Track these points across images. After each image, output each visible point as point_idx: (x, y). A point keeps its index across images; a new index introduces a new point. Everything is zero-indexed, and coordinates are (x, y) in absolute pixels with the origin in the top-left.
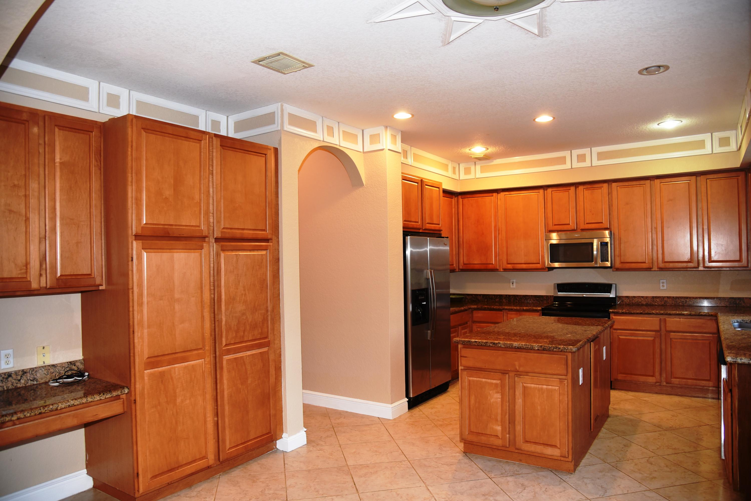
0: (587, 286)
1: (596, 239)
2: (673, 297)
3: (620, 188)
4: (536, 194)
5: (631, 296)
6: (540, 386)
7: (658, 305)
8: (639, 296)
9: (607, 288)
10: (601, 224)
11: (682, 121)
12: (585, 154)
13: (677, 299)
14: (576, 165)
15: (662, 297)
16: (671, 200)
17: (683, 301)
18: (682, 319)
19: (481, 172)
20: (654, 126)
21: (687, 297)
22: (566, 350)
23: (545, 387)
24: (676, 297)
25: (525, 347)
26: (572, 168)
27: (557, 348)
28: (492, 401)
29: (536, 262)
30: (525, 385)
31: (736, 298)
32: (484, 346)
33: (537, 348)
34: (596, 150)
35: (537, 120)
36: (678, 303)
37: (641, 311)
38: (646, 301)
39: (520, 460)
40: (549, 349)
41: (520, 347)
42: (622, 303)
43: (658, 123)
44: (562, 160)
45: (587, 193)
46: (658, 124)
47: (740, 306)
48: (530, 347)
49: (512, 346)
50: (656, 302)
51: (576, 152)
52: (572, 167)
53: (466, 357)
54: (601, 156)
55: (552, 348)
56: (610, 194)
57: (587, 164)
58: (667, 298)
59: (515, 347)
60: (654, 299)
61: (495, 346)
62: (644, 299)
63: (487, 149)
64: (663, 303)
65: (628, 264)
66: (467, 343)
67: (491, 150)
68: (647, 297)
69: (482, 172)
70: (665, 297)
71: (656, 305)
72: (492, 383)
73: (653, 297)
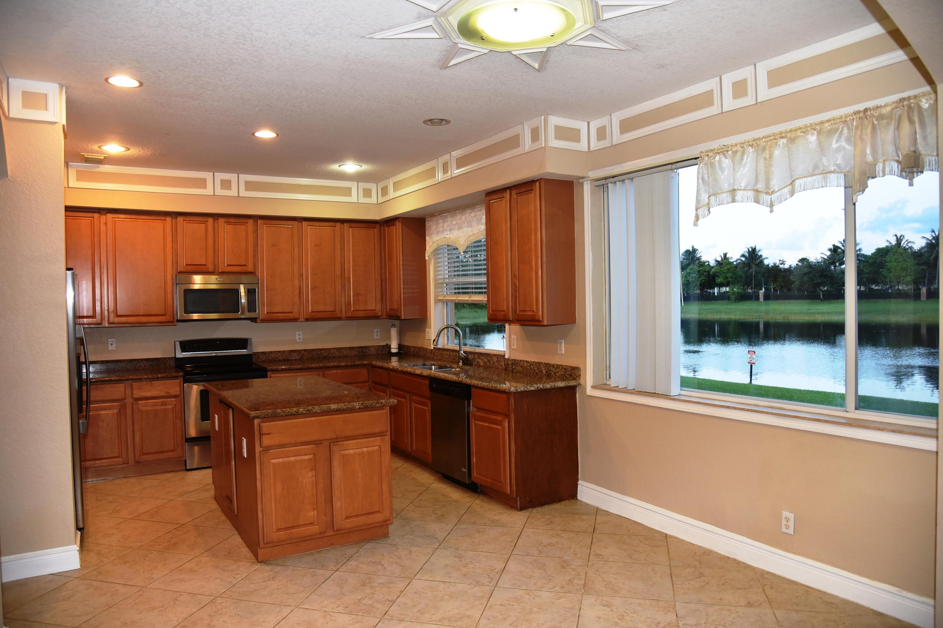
0: (219, 342)
1: (243, 285)
2: (310, 350)
3: (266, 226)
4: (161, 222)
5: (268, 352)
6: (360, 450)
7: (295, 360)
8: (276, 351)
9: (243, 343)
10: (244, 267)
11: (361, 166)
12: (231, 180)
13: (313, 352)
14: (219, 192)
15: (299, 350)
16: (318, 246)
17: (319, 354)
18: (339, 371)
19: (77, 180)
20: (335, 167)
21: (322, 349)
22: (389, 403)
23: (365, 449)
24: (312, 349)
25: (345, 408)
26: (214, 195)
27: (379, 403)
28: (305, 482)
29: (161, 314)
30: (343, 452)
31: (363, 347)
32: (295, 415)
33: (358, 407)
34: (245, 177)
35: (257, 134)
36: (314, 355)
37: (301, 366)
38: (283, 356)
39: (332, 544)
40: (371, 405)
41: (339, 408)
42: (258, 360)
43: (340, 164)
44: (202, 183)
45: (229, 228)
46: (339, 166)
47: (366, 354)
48: (351, 407)
49: (329, 409)
50: (293, 357)
51: (220, 176)
52: (214, 193)
53: (269, 434)
54: (249, 186)
55: (375, 404)
56: (256, 231)
57: (233, 192)
58: (303, 351)
59: (334, 409)
60: (291, 353)
61: (309, 413)
62: (281, 354)
63: (127, 149)
64: (300, 357)
65: (274, 315)
66: (271, 415)
67: (134, 151)
68: (284, 352)
69: (79, 179)
70: (302, 350)
71: (293, 360)
72: (304, 460)
73: (290, 351)
